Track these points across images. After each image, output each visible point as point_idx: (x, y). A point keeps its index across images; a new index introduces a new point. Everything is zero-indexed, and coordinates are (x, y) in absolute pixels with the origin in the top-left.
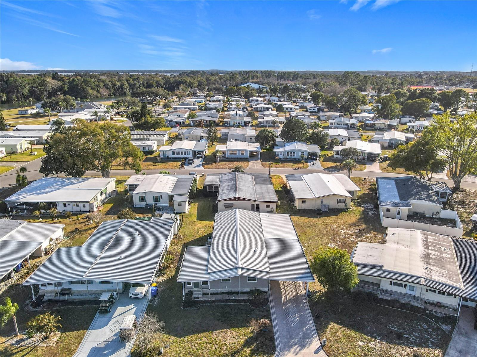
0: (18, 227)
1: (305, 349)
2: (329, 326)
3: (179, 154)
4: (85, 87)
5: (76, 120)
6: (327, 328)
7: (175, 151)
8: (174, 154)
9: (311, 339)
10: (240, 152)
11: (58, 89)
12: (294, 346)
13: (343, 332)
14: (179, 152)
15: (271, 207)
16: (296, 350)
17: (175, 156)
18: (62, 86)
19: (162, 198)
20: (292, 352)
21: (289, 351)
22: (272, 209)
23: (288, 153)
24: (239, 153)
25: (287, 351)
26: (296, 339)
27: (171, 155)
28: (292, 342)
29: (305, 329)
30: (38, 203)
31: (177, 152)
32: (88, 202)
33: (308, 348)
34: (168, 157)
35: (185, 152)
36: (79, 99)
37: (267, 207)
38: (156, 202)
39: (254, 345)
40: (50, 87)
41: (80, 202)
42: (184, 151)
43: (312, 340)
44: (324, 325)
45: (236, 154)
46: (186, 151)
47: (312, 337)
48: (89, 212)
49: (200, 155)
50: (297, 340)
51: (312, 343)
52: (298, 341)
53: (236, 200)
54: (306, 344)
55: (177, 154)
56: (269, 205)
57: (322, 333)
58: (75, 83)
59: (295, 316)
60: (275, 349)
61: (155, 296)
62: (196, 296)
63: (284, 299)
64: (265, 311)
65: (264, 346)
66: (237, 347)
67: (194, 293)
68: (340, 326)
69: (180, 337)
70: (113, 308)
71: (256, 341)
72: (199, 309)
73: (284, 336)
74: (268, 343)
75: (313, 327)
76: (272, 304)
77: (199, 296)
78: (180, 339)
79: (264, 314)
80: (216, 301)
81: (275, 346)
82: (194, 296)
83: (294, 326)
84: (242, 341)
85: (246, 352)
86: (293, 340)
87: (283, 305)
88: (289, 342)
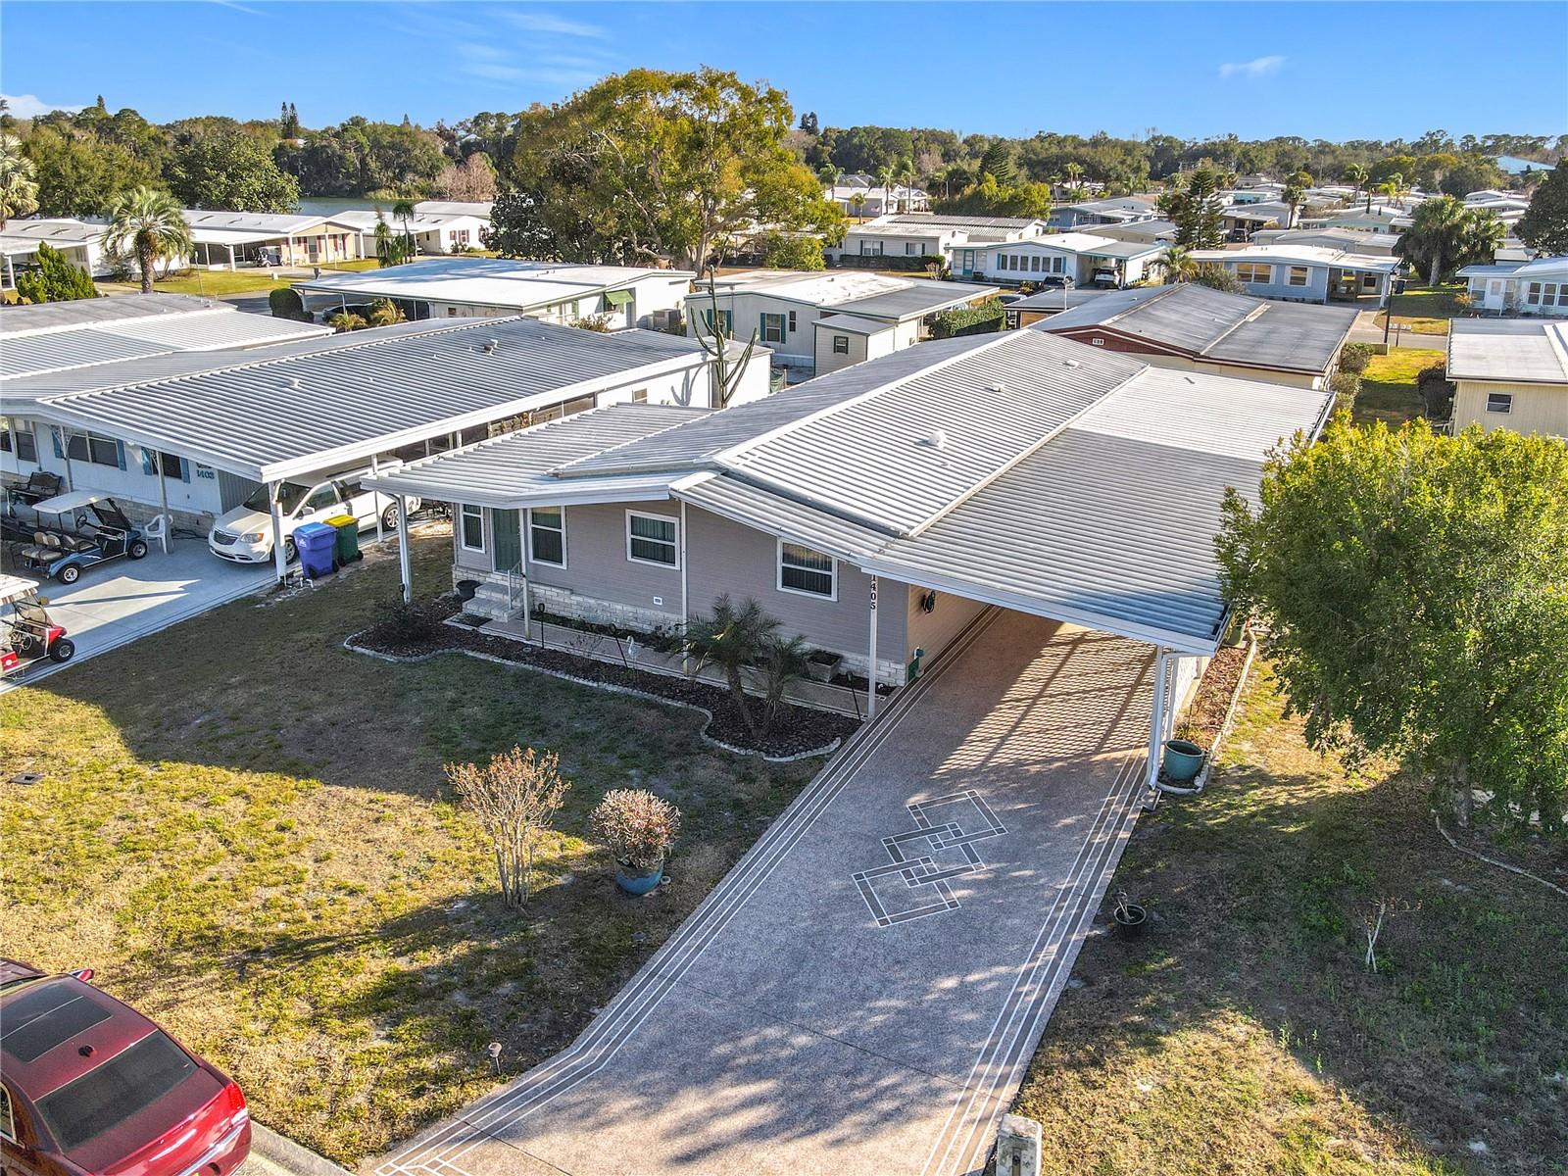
1: (808, 1143)
2: (1193, 1036)
3: (1024, 268)
6: (1153, 1047)
7: (1009, 253)
8: (1004, 267)
9: (938, 1082)
10: (1288, 273)
12: (739, 1081)
13: (1306, 1140)
14: (1025, 259)
16: (716, 1114)
17: (1007, 274)
19: (793, 328)
20: (667, 1119)
21: (655, 1101)
23: (1535, 288)
24: (1280, 277)
25: (640, 1090)
26: (803, 1029)
28: (749, 1041)
29: (950, 983)
32: (518, 309)
33: (838, 1142)
35: (1047, 260)
38: (771, 343)
39: (459, 949)
42: (1042, 254)
43: (936, 1092)
44: (1146, 1011)
45: (1266, 278)
46: (1052, 255)
47: (960, 1067)
49: (1108, 277)
50: (802, 1040)
51: (910, 1119)
52: (801, 1057)
54: (852, 1108)
55: (1014, 267)
57: (1074, 1065)
58: (856, 140)
59: (954, 867)
60: (563, 1032)
61: (312, 573)
62: (481, 612)
63: (967, 756)
64: (764, 781)
65: (507, 987)
66: (342, 918)
67: (481, 594)
68: (1298, 1076)
69: (142, 757)
70: (101, 574)
71: (496, 929)
72: (415, 665)
73: (729, 975)
74: (556, 975)
75: (1031, 992)
76: (859, 754)
77: (495, 612)
78: (127, 762)
79: (743, 792)
80: (542, 656)
81: (583, 1019)
82: (470, 607)
83: (873, 933)
84: (414, 898)
85: (350, 972)
86: (772, 1032)
87: (925, 784)
88: (730, 1031)
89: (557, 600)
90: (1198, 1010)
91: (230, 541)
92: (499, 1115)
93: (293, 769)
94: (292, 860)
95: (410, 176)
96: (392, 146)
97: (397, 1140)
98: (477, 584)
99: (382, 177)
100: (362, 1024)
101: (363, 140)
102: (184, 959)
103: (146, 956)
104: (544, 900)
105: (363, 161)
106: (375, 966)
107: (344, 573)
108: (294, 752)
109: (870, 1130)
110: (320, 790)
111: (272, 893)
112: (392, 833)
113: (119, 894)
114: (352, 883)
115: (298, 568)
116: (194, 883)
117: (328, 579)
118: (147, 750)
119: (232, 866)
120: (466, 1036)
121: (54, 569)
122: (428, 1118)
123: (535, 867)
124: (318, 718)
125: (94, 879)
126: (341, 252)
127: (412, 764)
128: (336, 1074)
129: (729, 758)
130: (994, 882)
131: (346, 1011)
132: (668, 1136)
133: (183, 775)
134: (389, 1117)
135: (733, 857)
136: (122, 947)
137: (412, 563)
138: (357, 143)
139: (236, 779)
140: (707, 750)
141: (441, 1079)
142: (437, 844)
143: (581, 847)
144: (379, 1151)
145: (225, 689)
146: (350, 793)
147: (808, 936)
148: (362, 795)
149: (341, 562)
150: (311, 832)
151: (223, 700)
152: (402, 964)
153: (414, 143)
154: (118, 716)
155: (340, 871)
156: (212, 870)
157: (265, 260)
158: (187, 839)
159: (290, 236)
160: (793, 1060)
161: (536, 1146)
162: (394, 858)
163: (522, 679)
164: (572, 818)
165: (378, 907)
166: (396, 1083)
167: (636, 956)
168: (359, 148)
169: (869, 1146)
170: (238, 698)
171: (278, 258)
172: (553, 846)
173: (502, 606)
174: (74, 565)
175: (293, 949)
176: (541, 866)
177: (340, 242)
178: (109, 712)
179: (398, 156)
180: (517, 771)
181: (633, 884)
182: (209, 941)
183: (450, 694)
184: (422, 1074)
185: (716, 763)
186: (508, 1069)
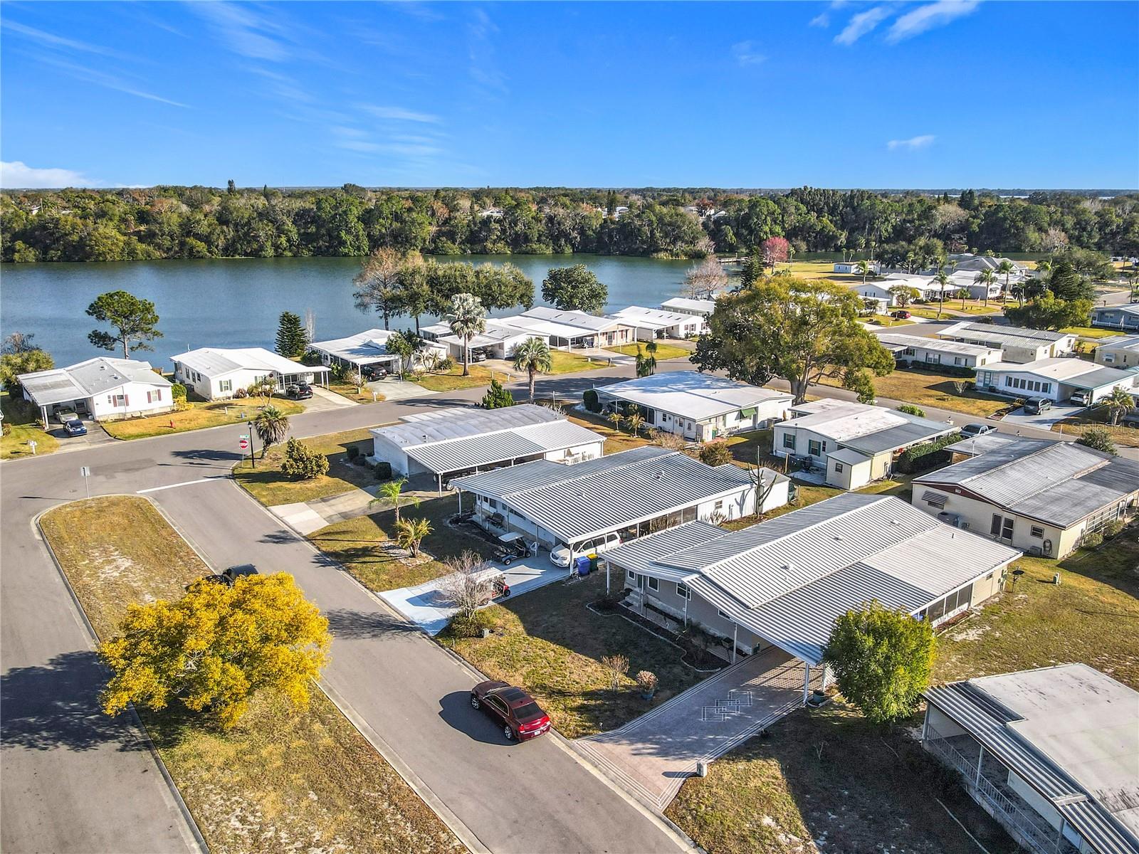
0: (547, 421)
2: (760, 761)
3: (1023, 387)
4: (1021, 224)
5: (898, 288)
6: (749, 761)
7: (1014, 376)
8: (1010, 385)
11: (957, 227)
12: (651, 744)
13: (768, 784)
14: (1023, 382)
15: (1046, 536)
16: (644, 748)
17: (1012, 390)
18: (967, 220)
19: (824, 450)
20: (633, 747)
21: (632, 743)
22: (1048, 544)
25: (630, 740)
26: (671, 737)
27: (1001, 385)
28: (658, 737)
29: (712, 737)
30: (630, 403)
31: (1017, 380)
32: (694, 421)
34: (993, 390)
35: (1038, 384)
36: (975, 249)
37: (1034, 534)
38: (813, 455)
39: (599, 702)
40: (939, 223)
41: (684, 418)
42: (1035, 380)
44: (753, 753)
46: (1042, 381)
47: (703, 754)
48: (693, 440)
50: (670, 740)
51: (684, 760)
53: (956, 491)
55: (1016, 386)
56: (1041, 531)
57: (729, 760)
58: (1001, 215)
59: (730, 711)
60: (617, 726)
61: (581, 574)
62: (630, 601)
63: (756, 681)
64: (692, 677)
65: (608, 713)
66: (575, 688)
67: (631, 594)
68: (779, 774)
69: (529, 634)
70: (516, 562)
71: (608, 699)
72: (606, 618)
73: (660, 722)
74: (620, 713)
75: (730, 744)
76: (723, 674)
77: (634, 603)
78: (525, 635)
79: (684, 678)
80: (646, 623)
81: (623, 724)
82: (627, 599)
83: (700, 722)
84: (593, 688)
85: (574, 702)
86: (664, 737)
87: (737, 686)
88: (654, 734)
89: (653, 601)
90: (767, 756)
91: (557, 559)
92: (600, 738)
93: (566, 646)
94: (564, 672)
95: (679, 243)
96: (670, 224)
97: (578, 737)
98: (632, 590)
99: (662, 243)
100: (575, 713)
101: (654, 218)
102: (538, 690)
103: (530, 687)
104: (622, 695)
105: (652, 232)
106: (579, 701)
107: (592, 575)
108: (568, 641)
109: (675, 759)
110: (573, 654)
111: (559, 679)
112: (589, 670)
113: (524, 671)
114: (578, 681)
115: (577, 570)
116: (541, 672)
117: (586, 577)
118: (530, 632)
119: (549, 670)
120: (596, 720)
121: (503, 560)
122: (585, 735)
123: (622, 686)
124: (576, 631)
125: (518, 666)
126: (625, 339)
127: (599, 651)
128: (568, 721)
129: (685, 667)
130: (740, 717)
131: (572, 709)
132: (633, 750)
133: (539, 642)
134: (577, 732)
135: (674, 695)
136: (525, 684)
137: (610, 575)
138: (649, 220)
139: (553, 646)
140: (680, 664)
141: (589, 728)
142: (600, 675)
143: (635, 683)
144: (574, 738)
145: (552, 615)
146: (581, 656)
147: (683, 718)
148: (584, 658)
149: (591, 571)
150: (570, 665)
151: (551, 619)
152: (585, 702)
153: (684, 223)
154: (523, 619)
155: (575, 677)
156: (545, 670)
157: (586, 345)
158: (540, 660)
159: (599, 332)
160: (666, 743)
161: (605, 745)
162: (589, 677)
163: (636, 628)
164: (632, 674)
165: (582, 688)
166: (580, 726)
167: (640, 713)
168: (651, 223)
169: (674, 762)
170: (555, 619)
171: (592, 343)
172: (628, 681)
173: (637, 600)
174: (509, 559)
175: (562, 693)
176: (625, 686)
177: (624, 333)
178: (520, 618)
179: (674, 230)
180: (618, 661)
181: (645, 696)
182: (543, 687)
183: (614, 630)
184: (585, 726)
185: (680, 668)
186: (603, 729)
